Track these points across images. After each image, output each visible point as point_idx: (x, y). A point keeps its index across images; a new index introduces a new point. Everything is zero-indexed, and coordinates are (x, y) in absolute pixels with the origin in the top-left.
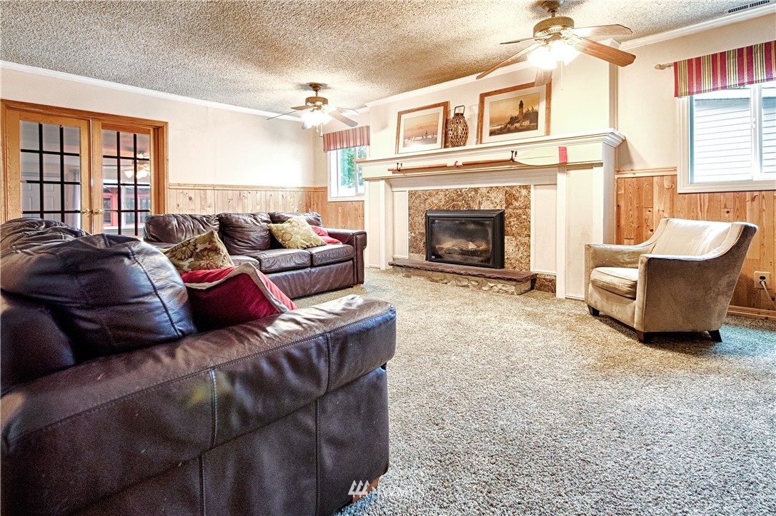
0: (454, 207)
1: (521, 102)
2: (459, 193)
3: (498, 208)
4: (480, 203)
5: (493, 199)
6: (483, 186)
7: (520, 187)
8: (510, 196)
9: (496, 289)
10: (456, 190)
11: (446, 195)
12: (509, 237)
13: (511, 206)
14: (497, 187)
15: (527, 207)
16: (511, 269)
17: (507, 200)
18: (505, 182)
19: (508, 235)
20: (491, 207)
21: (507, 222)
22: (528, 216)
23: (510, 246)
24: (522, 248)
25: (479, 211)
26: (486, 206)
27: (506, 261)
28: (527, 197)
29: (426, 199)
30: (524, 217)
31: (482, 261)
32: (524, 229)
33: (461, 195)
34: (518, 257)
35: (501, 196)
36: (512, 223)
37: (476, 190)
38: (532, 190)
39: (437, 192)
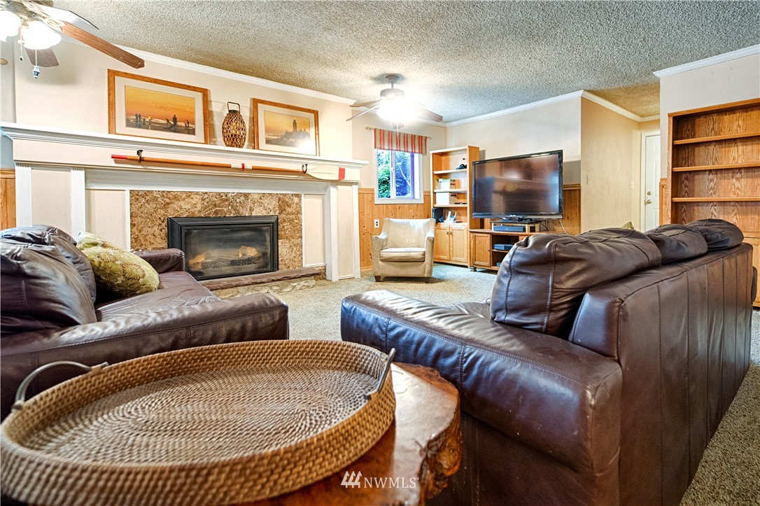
0: (216, 212)
1: (295, 121)
2: (224, 198)
3: (272, 213)
4: (251, 209)
5: (266, 205)
6: (254, 191)
7: (292, 195)
8: (283, 203)
9: (298, 287)
10: (219, 194)
11: (203, 200)
12: (283, 240)
13: (285, 212)
14: (270, 194)
15: (299, 212)
16: (285, 270)
17: (280, 206)
18: (279, 190)
19: (282, 239)
20: (264, 213)
21: (280, 227)
22: (300, 221)
23: (284, 249)
24: (295, 249)
25: (250, 217)
26: (258, 212)
27: (280, 262)
28: (299, 204)
29: (168, 204)
30: (296, 221)
31: (259, 268)
32: (296, 232)
33: (227, 200)
34: (292, 257)
35: (275, 202)
36: (285, 228)
37: (246, 196)
38: (303, 198)
39: (189, 195)
